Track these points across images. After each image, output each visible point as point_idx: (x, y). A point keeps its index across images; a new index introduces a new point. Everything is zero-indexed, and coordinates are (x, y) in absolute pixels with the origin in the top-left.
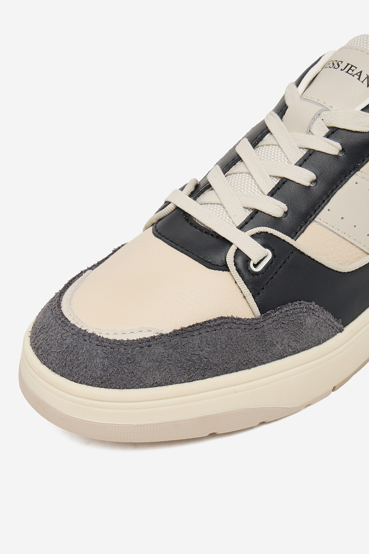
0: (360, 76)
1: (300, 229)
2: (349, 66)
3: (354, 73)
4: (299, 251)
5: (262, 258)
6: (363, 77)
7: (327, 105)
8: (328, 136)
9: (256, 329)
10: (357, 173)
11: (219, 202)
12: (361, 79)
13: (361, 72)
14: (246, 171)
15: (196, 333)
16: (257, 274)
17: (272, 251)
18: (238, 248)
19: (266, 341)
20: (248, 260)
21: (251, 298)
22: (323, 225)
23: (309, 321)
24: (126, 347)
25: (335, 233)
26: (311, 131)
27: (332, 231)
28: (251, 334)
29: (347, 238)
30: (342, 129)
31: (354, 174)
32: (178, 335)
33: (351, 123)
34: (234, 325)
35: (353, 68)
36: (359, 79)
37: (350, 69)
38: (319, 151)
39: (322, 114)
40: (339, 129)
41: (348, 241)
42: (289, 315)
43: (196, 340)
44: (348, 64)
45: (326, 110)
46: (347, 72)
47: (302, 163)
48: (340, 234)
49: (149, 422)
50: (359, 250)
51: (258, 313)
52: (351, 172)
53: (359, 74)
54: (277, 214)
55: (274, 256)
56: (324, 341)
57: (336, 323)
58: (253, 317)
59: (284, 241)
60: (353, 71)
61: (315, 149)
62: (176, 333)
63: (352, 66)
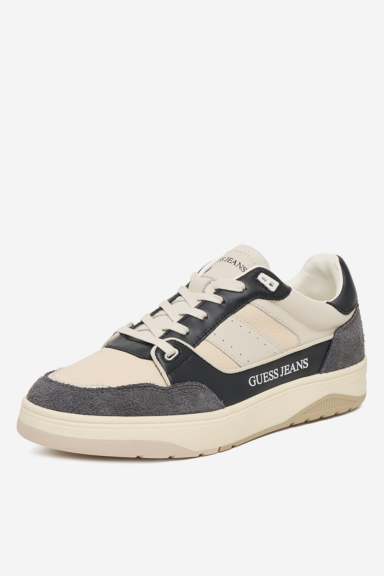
0: (235, 263)
1: (197, 343)
2: (229, 259)
3: (232, 262)
4: (195, 354)
5: (173, 354)
6: (237, 263)
7: (215, 278)
8: (215, 293)
9: (168, 393)
10: (233, 315)
11: (148, 329)
12: (236, 264)
13: (236, 261)
14: (165, 313)
15: (131, 389)
16: (169, 361)
17: (179, 350)
18: (158, 347)
19: (174, 401)
20: (163, 353)
21: (165, 374)
22: (211, 343)
23: (202, 395)
24: (88, 392)
25: (219, 349)
26: (205, 292)
27: (217, 347)
28: (165, 396)
29: (227, 353)
30: (223, 290)
31: (230, 316)
32: (120, 389)
33: (229, 286)
34: (154, 388)
35: (231, 259)
36: (234, 265)
37: (230, 260)
38: (209, 301)
39: (211, 282)
40: (222, 289)
41: (228, 355)
42: (189, 388)
43: (131, 394)
44: (229, 258)
45: (214, 281)
46: (228, 262)
47: (199, 307)
48: (222, 350)
49: (101, 439)
50: (235, 363)
51: (169, 384)
52: (229, 314)
53: (235, 262)
54: (182, 332)
55: (180, 353)
56: (212, 410)
57: (219, 401)
58: (166, 386)
59: (186, 346)
60: (231, 261)
61: (207, 300)
62: (119, 388)
63: (231, 258)
